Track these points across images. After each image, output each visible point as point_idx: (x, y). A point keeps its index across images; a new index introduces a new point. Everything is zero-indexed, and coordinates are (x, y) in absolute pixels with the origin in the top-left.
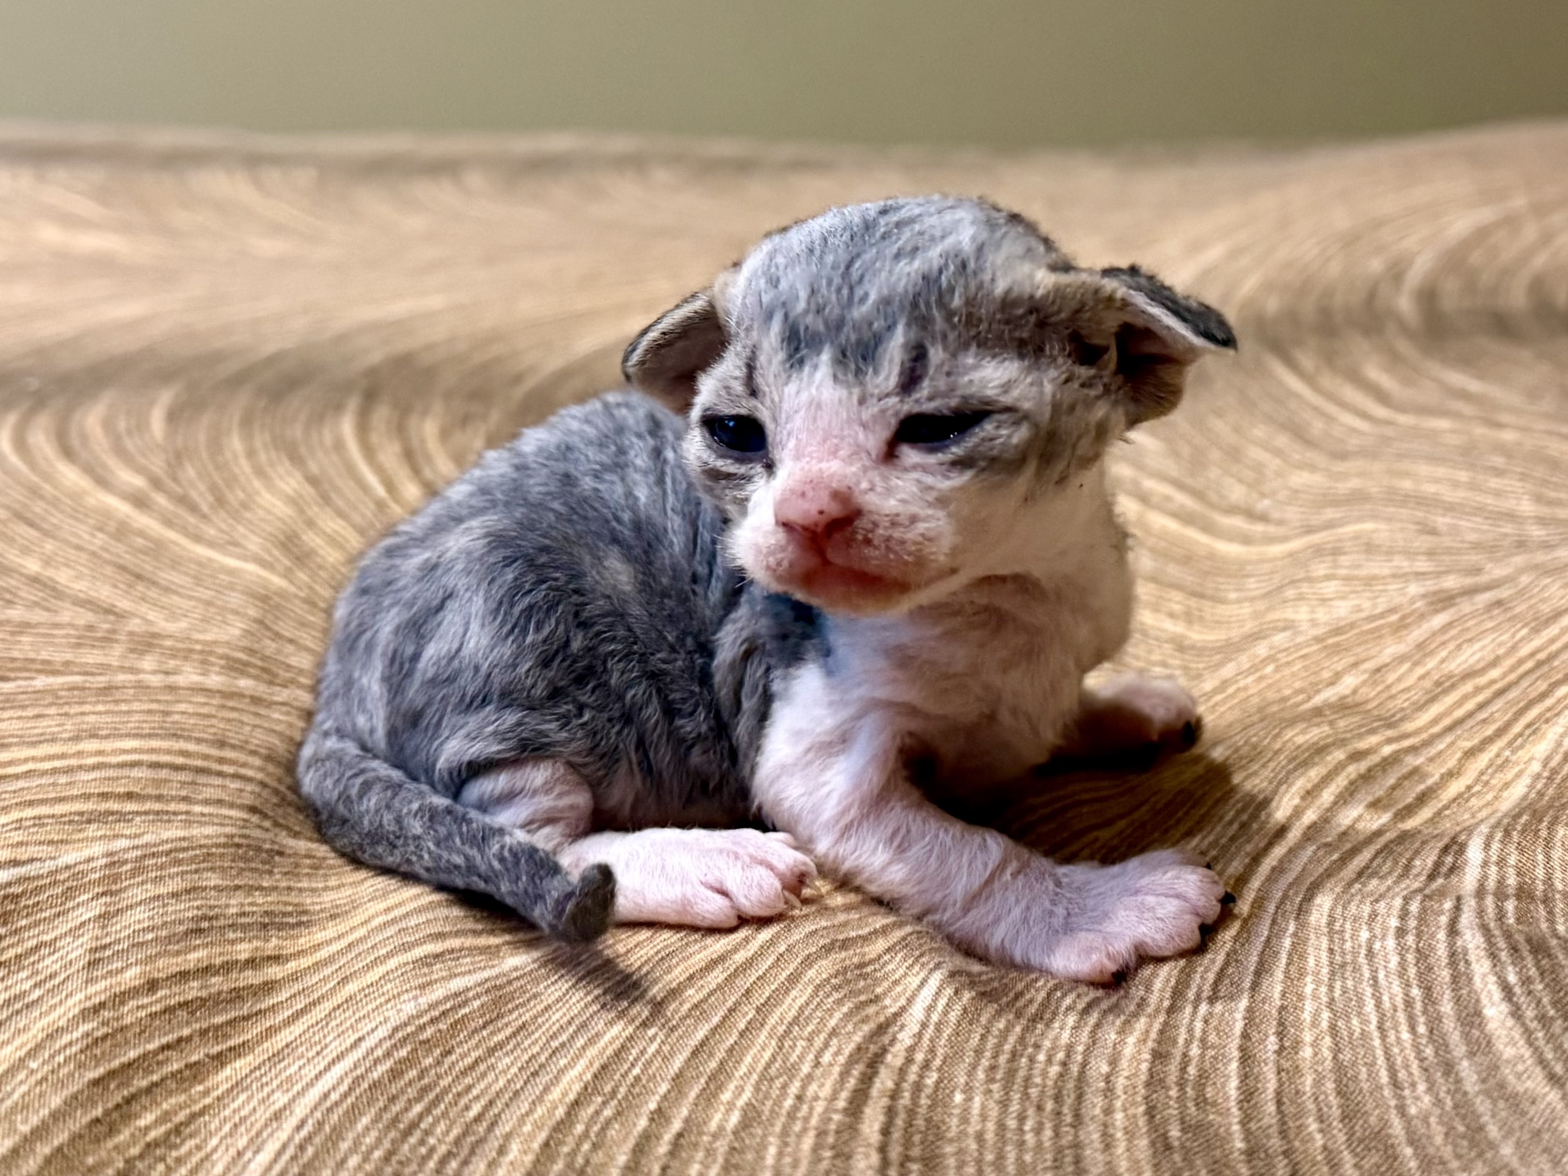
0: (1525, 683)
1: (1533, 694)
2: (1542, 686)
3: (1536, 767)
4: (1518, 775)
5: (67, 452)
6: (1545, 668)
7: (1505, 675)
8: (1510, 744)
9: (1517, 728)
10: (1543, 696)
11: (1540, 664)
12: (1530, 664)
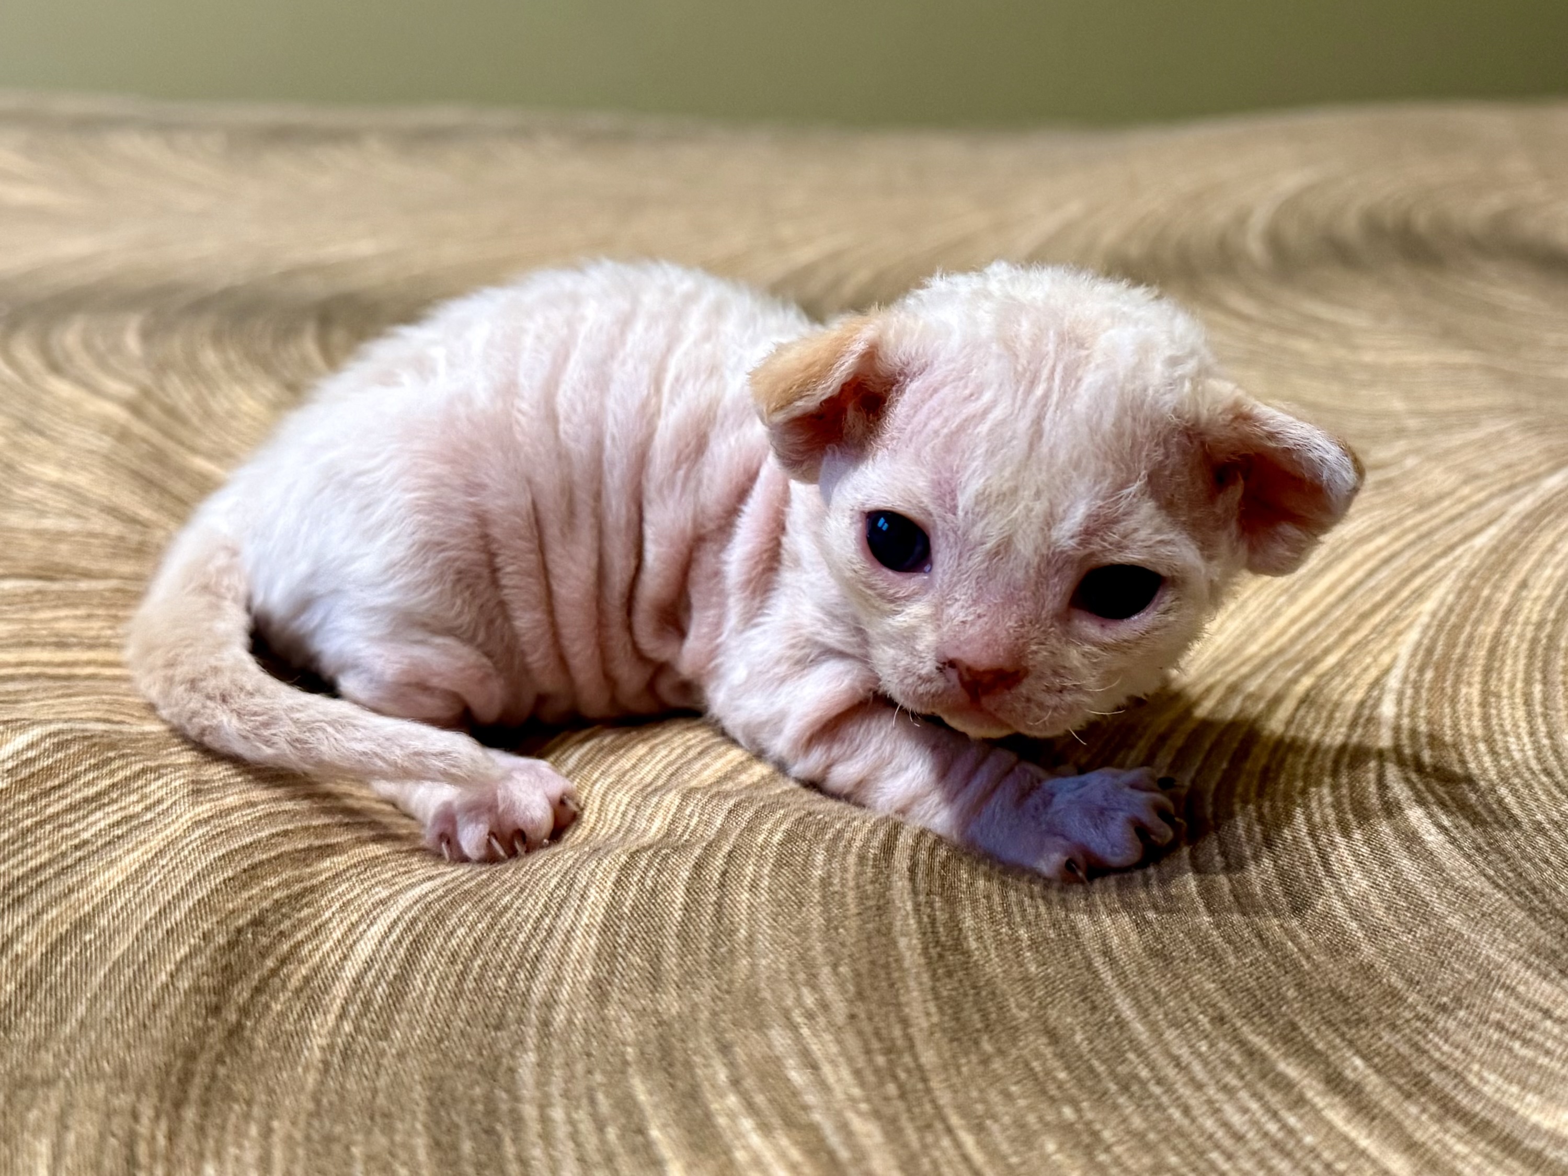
0: (1407, 555)
1: (1417, 564)
2: (1424, 559)
3: (1425, 619)
4: (1410, 626)
5: (55, 368)
6: (1426, 542)
7: (1390, 543)
8: (1399, 606)
9: (1405, 593)
10: (1425, 567)
11: (1421, 538)
12: (1411, 536)
